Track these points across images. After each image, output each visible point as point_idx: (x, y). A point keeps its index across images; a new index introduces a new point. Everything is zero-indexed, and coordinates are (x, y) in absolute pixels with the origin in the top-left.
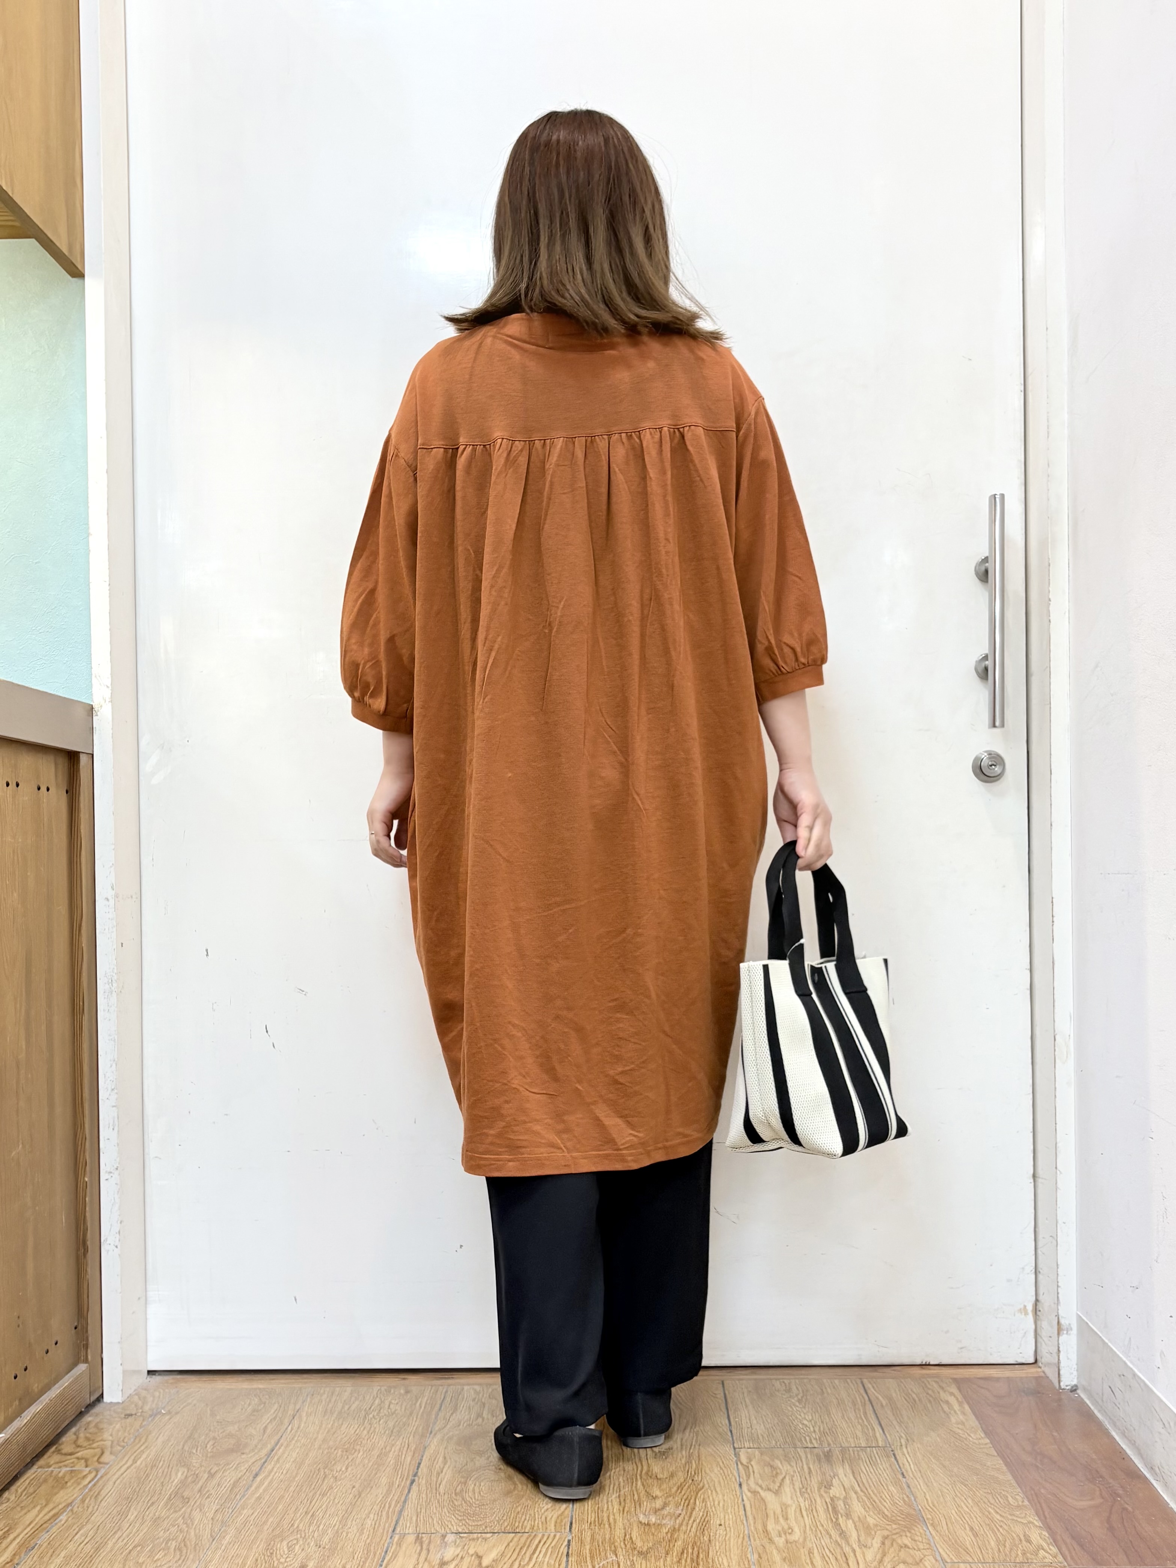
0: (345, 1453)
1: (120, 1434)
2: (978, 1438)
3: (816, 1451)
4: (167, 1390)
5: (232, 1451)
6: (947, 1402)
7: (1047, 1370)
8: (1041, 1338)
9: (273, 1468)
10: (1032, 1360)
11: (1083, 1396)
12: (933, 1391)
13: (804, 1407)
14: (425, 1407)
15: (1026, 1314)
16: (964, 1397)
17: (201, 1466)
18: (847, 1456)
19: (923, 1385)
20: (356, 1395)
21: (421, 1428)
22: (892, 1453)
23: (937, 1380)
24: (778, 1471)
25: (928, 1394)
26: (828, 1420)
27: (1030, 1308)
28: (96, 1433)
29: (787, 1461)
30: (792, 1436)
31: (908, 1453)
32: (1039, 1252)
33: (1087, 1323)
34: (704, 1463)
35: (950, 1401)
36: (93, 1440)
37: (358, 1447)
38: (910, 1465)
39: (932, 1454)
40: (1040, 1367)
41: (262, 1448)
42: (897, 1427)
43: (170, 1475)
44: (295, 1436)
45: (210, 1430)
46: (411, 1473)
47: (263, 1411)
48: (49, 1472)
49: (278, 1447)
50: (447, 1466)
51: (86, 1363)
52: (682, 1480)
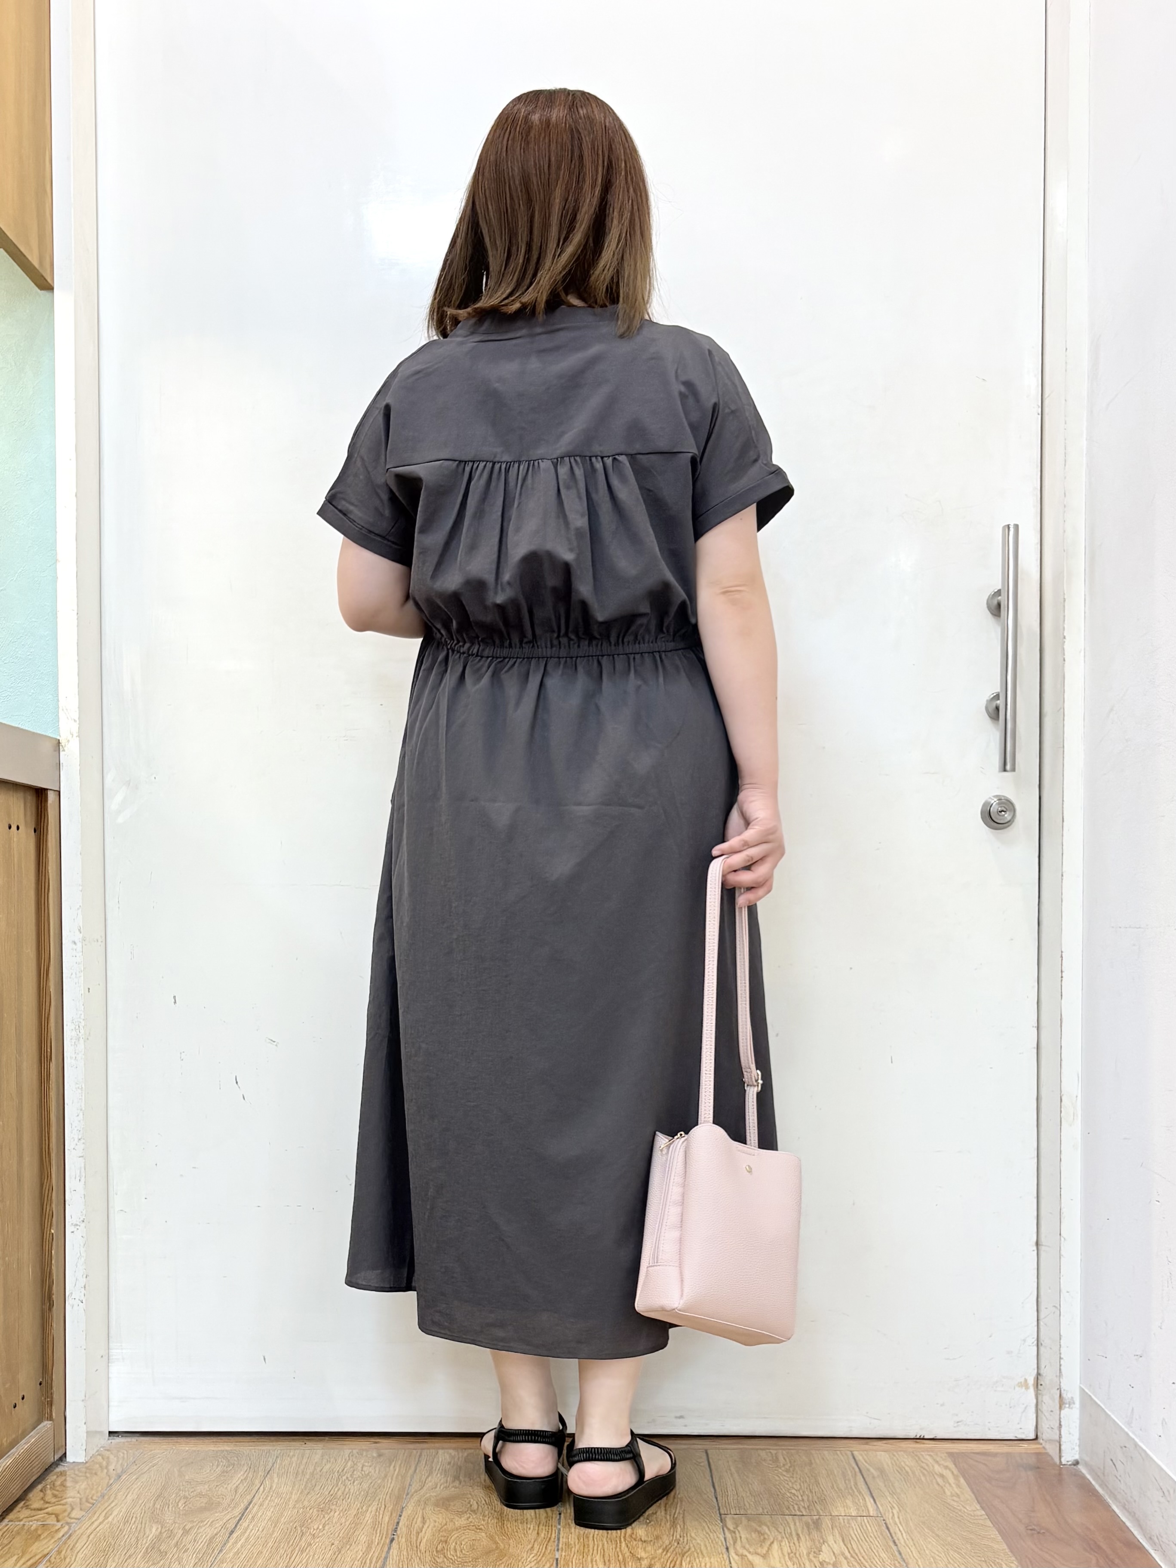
0: (320, 1512)
1: (88, 1491)
2: (973, 1508)
3: (804, 1518)
4: (130, 1451)
5: (203, 1510)
6: (942, 1476)
7: (1047, 1446)
8: (1042, 1412)
9: (248, 1525)
10: (1032, 1436)
11: (1084, 1471)
12: (927, 1465)
13: (793, 1477)
14: (399, 1470)
15: (1027, 1388)
16: (959, 1471)
17: (175, 1523)
18: (837, 1524)
19: (917, 1458)
20: (327, 1457)
21: (397, 1490)
22: (883, 1522)
23: (932, 1454)
24: (766, 1536)
25: (922, 1467)
26: (817, 1490)
27: (1031, 1381)
28: (63, 1491)
29: (774, 1527)
30: (779, 1504)
31: (900, 1523)
32: (1041, 1323)
33: (1090, 1396)
34: (689, 1528)
35: (944, 1474)
36: (62, 1497)
37: (333, 1507)
38: (902, 1534)
39: (924, 1523)
40: (1041, 1444)
41: (235, 1507)
42: (889, 1499)
43: (144, 1531)
44: (268, 1496)
45: (180, 1490)
46: (390, 1532)
47: (233, 1471)
48: (20, 1526)
49: (251, 1506)
50: (426, 1527)
51: (50, 1420)
52: (667, 1542)
